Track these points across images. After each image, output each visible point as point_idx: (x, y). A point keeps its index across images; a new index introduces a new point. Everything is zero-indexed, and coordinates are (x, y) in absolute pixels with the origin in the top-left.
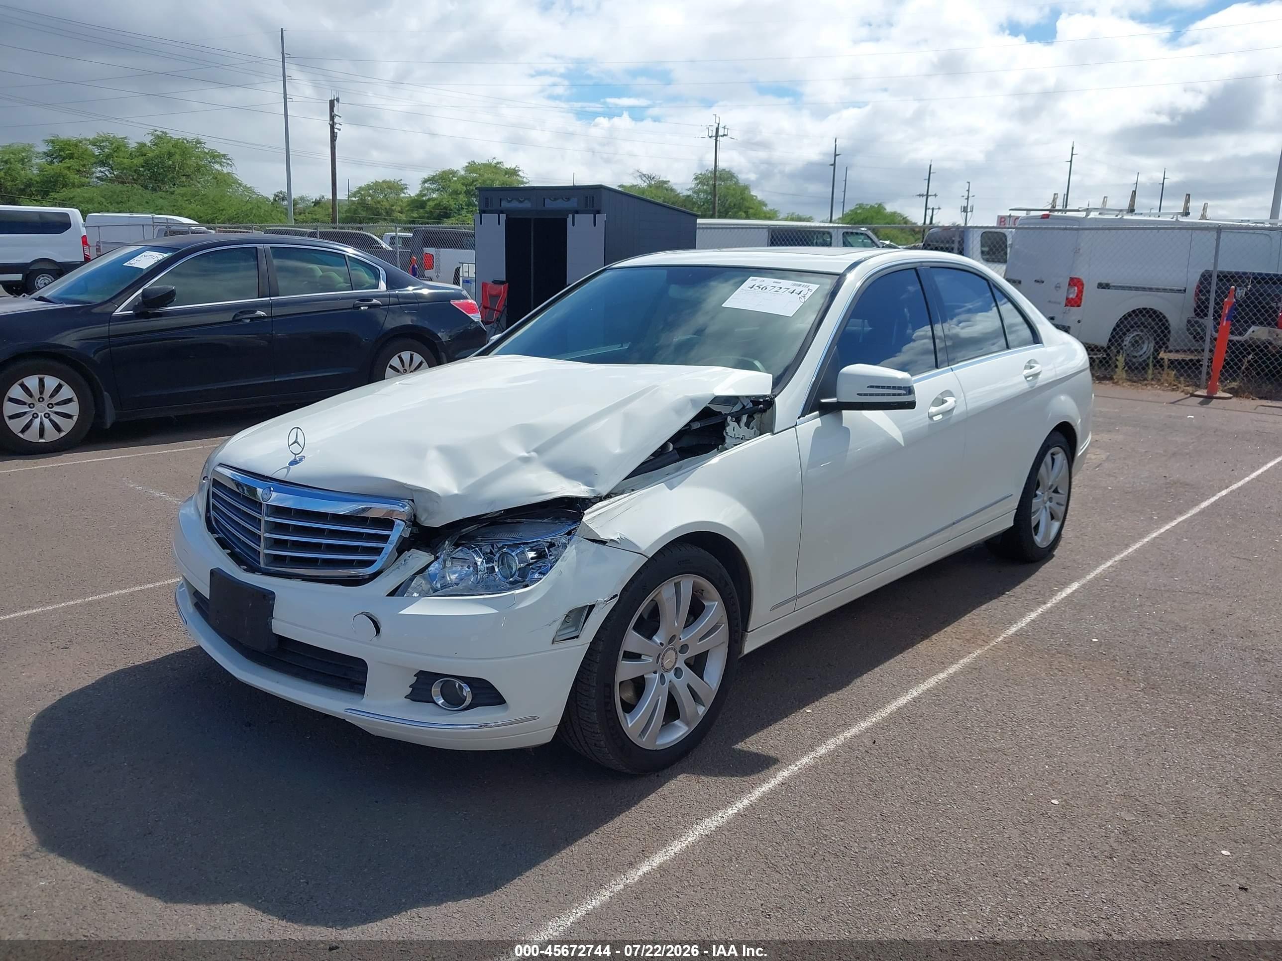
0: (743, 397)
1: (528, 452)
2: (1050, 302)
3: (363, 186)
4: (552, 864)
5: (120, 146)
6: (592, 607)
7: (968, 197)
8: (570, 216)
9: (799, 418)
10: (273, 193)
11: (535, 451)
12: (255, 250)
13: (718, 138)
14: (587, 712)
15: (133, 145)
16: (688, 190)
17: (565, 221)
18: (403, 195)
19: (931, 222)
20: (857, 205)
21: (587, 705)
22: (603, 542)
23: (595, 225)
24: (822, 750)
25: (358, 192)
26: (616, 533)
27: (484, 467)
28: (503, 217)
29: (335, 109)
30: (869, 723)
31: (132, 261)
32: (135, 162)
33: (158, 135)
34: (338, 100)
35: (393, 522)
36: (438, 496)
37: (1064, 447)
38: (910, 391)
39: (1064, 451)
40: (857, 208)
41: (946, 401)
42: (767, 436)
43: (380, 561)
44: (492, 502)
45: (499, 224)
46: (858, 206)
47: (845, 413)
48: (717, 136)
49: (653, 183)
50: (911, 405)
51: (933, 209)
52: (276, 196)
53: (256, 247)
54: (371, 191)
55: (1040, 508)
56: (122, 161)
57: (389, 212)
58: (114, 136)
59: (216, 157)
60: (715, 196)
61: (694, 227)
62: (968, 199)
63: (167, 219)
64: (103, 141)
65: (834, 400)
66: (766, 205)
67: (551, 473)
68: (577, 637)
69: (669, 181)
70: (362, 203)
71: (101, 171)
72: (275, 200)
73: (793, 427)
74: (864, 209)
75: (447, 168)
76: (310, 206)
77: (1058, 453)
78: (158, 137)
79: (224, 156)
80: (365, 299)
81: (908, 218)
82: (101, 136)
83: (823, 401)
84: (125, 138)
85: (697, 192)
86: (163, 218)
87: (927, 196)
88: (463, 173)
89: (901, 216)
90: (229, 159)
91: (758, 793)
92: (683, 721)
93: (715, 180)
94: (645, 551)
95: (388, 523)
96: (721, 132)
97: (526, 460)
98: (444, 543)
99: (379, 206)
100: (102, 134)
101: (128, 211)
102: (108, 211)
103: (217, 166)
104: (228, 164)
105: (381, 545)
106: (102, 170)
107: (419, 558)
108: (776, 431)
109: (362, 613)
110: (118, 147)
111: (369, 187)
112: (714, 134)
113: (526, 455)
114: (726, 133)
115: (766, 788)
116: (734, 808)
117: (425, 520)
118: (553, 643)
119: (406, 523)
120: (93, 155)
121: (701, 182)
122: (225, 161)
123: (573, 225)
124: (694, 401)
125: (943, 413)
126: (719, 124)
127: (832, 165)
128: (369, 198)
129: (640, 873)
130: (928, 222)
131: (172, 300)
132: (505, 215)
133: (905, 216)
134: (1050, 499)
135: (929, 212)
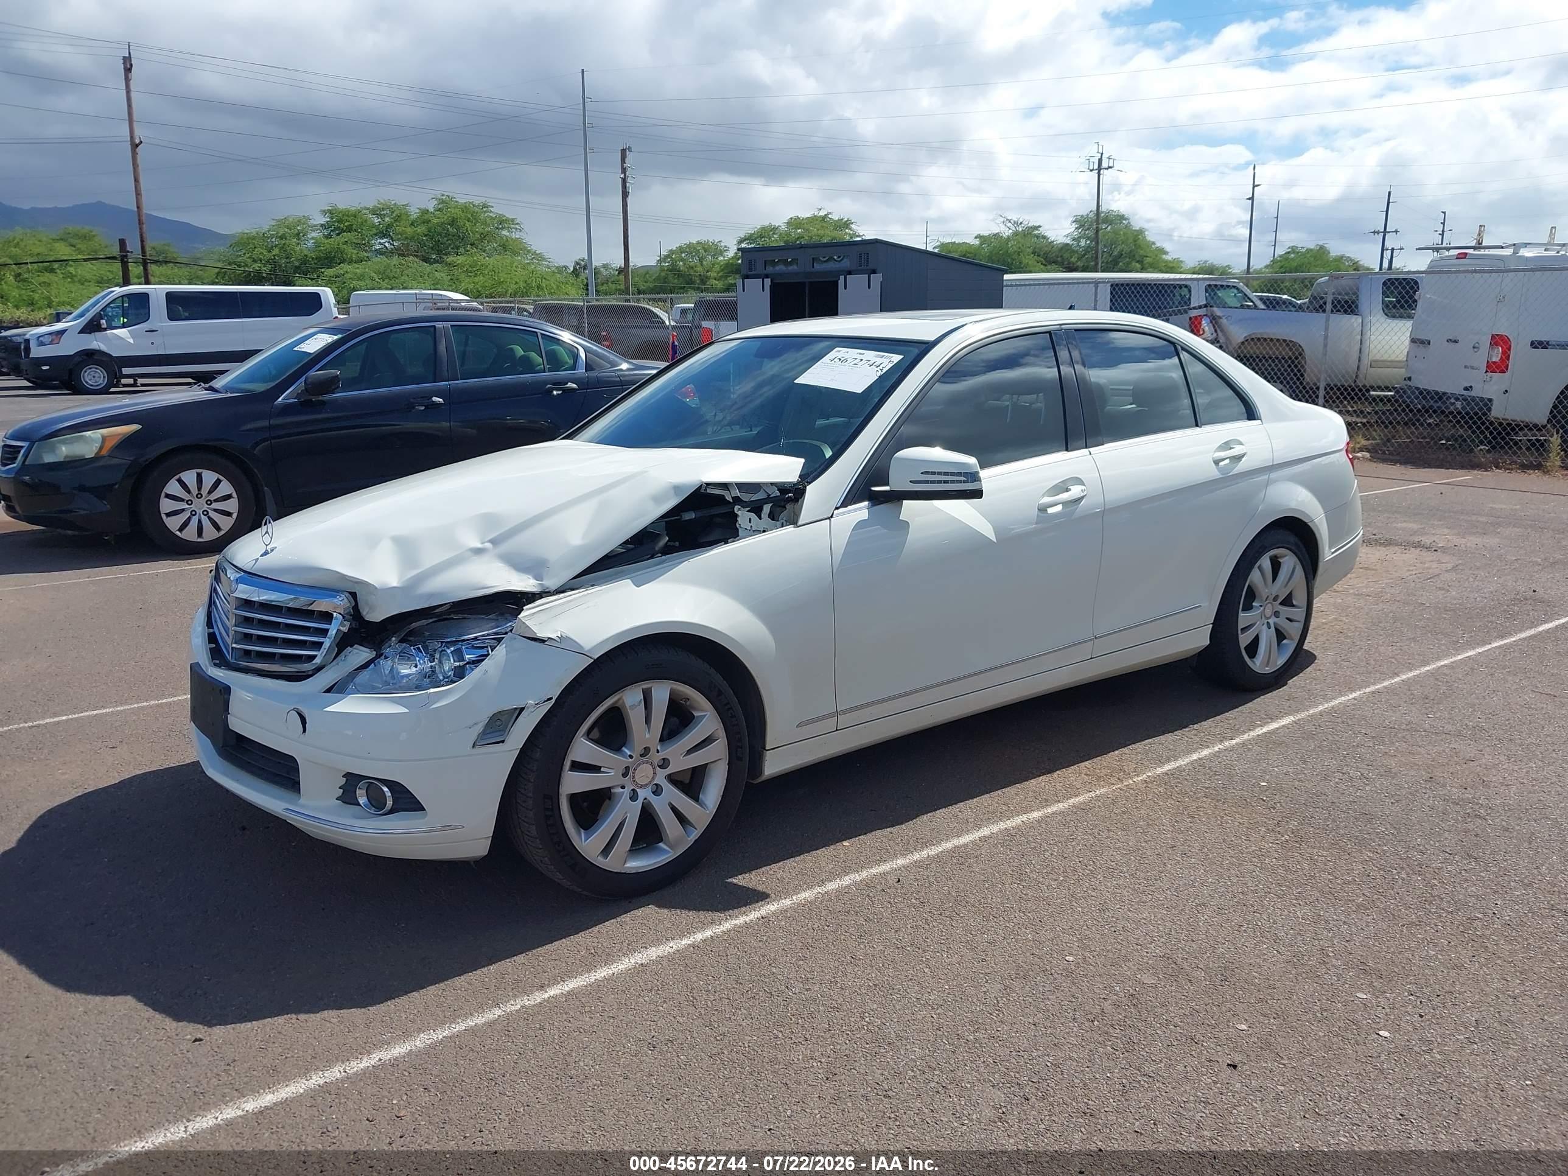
0: (766, 484)
1: (482, 543)
2: (1466, 367)
3: (674, 249)
4: (460, 981)
5: (401, 214)
6: (522, 709)
7: (1443, 231)
8: (842, 277)
9: (837, 508)
10: (574, 260)
11: (490, 541)
12: (432, 329)
13: (1102, 172)
14: (527, 825)
15: (414, 212)
16: (1067, 236)
17: (835, 284)
18: (721, 258)
19: (1390, 267)
20: (1289, 248)
21: (526, 817)
22: (542, 641)
23: (869, 287)
24: (831, 886)
25: (667, 256)
26: (557, 631)
27: (430, 559)
28: (768, 281)
29: (627, 160)
30: (908, 861)
31: (302, 345)
32: (419, 230)
33: (443, 200)
34: (630, 149)
35: (332, 615)
36: (376, 588)
37: (1293, 548)
38: (974, 477)
39: (1295, 553)
40: (1289, 253)
41: (1070, 490)
42: (790, 529)
43: (320, 657)
44: (431, 595)
45: (763, 290)
46: (1289, 250)
47: (906, 503)
48: (1100, 169)
49: (1020, 230)
50: (977, 494)
51: (1393, 250)
52: (577, 264)
53: (434, 326)
54: (683, 255)
55: (1255, 624)
56: (403, 230)
57: (704, 280)
58: (395, 204)
59: (503, 222)
60: (1097, 243)
61: (1000, 286)
62: (1442, 235)
63: (432, 294)
64: (383, 209)
65: (887, 488)
66: (1166, 253)
67: (501, 565)
68: (503, 742)
69: (1040, 227)
70: (673, 270)
71: (380, 243)
72: (575, 269)
73: (829, 518)
74: (1298, 253)
75: (766, 224)
76: (614, 275)
77: (1285, 556)
78: (443, 202)
79: (513, 220)
80: (559, 383)
81: (1361, 263)
82: (382, 203)
83: (873, 489)
84: (407, 205)
85: (1076, 240)
86: (428, 294)
87: (1385, 232)
88: (784, 227)
89: (1351, 260)
90: (517, 224)
91: (727, 925)
92: (665, 843)
93: (1098, 224)
94: (589, 651)
95: (327, 617)
96: (1105, 164)
97: (478, 552)
98: (390, 640)
99: (692, 272)
100: (382, 201)
101: (401, 287)
102: (379, 289)
103: (505, 233)
104: (516, 229)
105: (321, 640)
106: (382, 241)
107: (360, 654)
108: (800, 523)
109: (293, 710)
110: (399, 215)
111: (681, 250)
112: (1096, 167)
113: (480, 546)
114: (1111, 165)
115: (741, 920)
116: (691, 939)
117: (367, 613)
118: (473, 747)
119: (344, 617)
120: (374, 226)
121: (1081, 226)
122: (513, 226)
123: (845, 288)
124: (677, 489)
125: (1065, 504)
126: (1102, 154)
127: (1249, 199)
128: (681, 263)
129: (546, 996)
130: (1386, 265)
131: (336, 386)
132: (769, 279)
133: (1356, 260)
134: (1276, 614)
135: (1388, 254)
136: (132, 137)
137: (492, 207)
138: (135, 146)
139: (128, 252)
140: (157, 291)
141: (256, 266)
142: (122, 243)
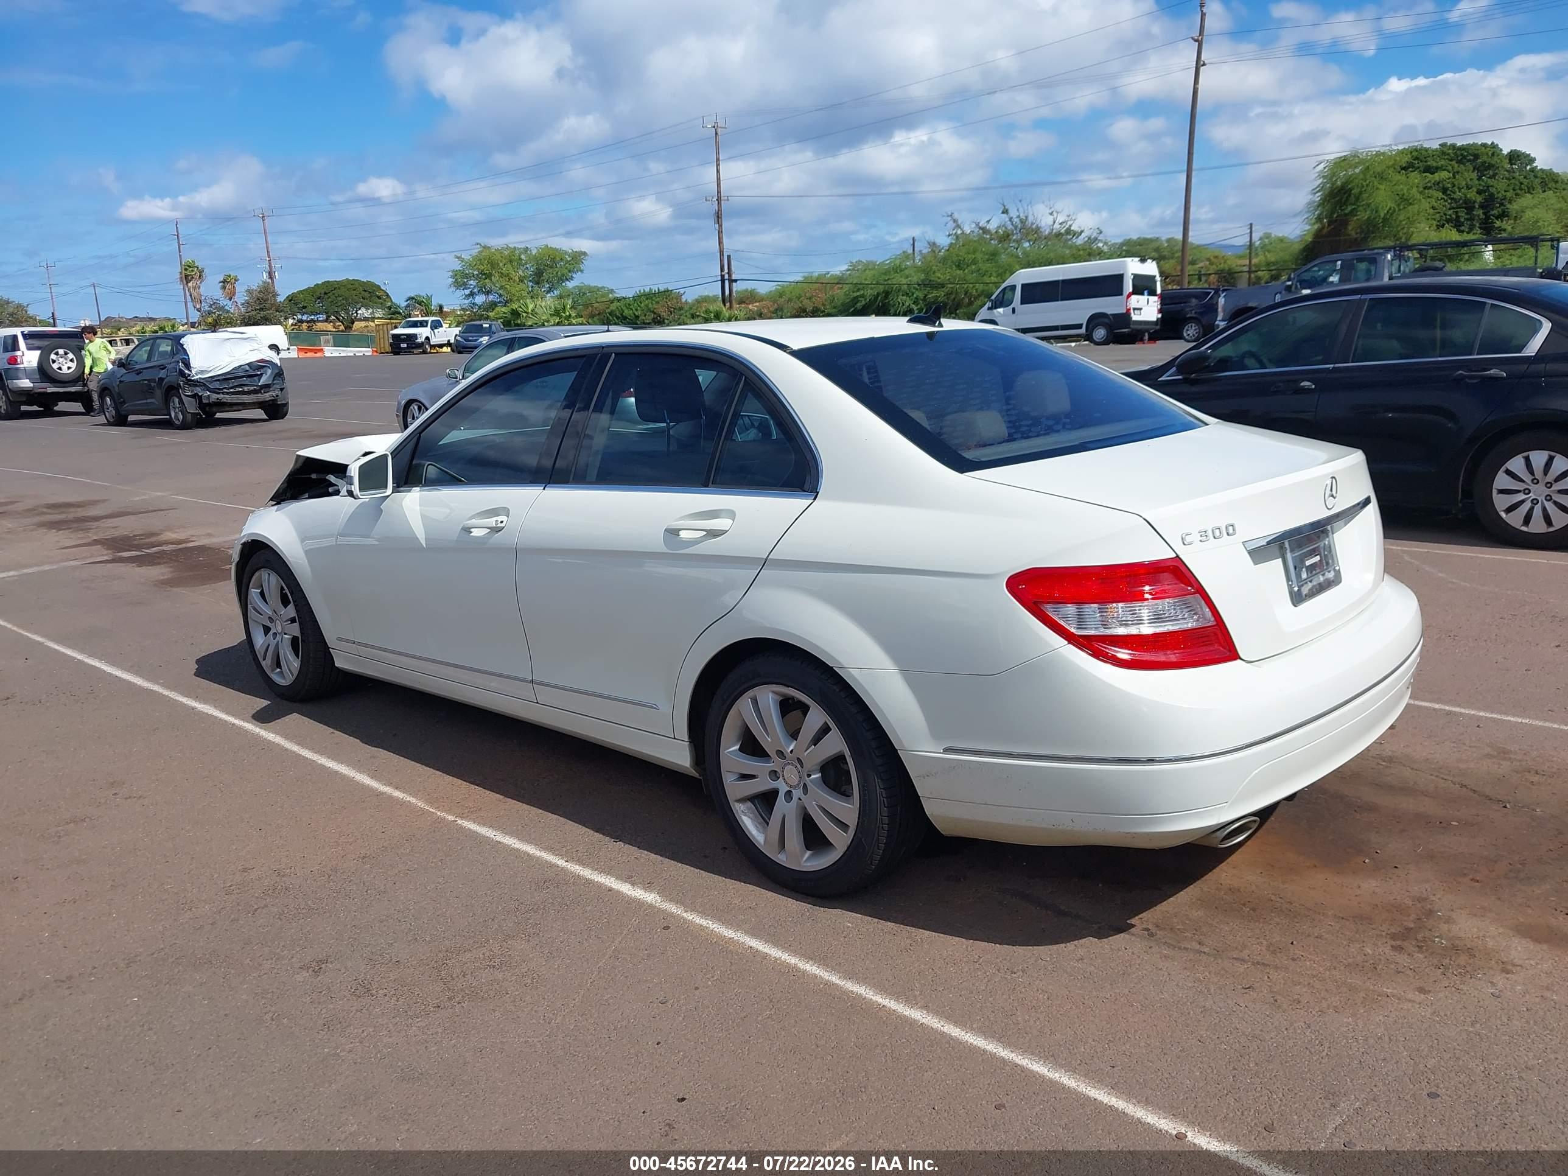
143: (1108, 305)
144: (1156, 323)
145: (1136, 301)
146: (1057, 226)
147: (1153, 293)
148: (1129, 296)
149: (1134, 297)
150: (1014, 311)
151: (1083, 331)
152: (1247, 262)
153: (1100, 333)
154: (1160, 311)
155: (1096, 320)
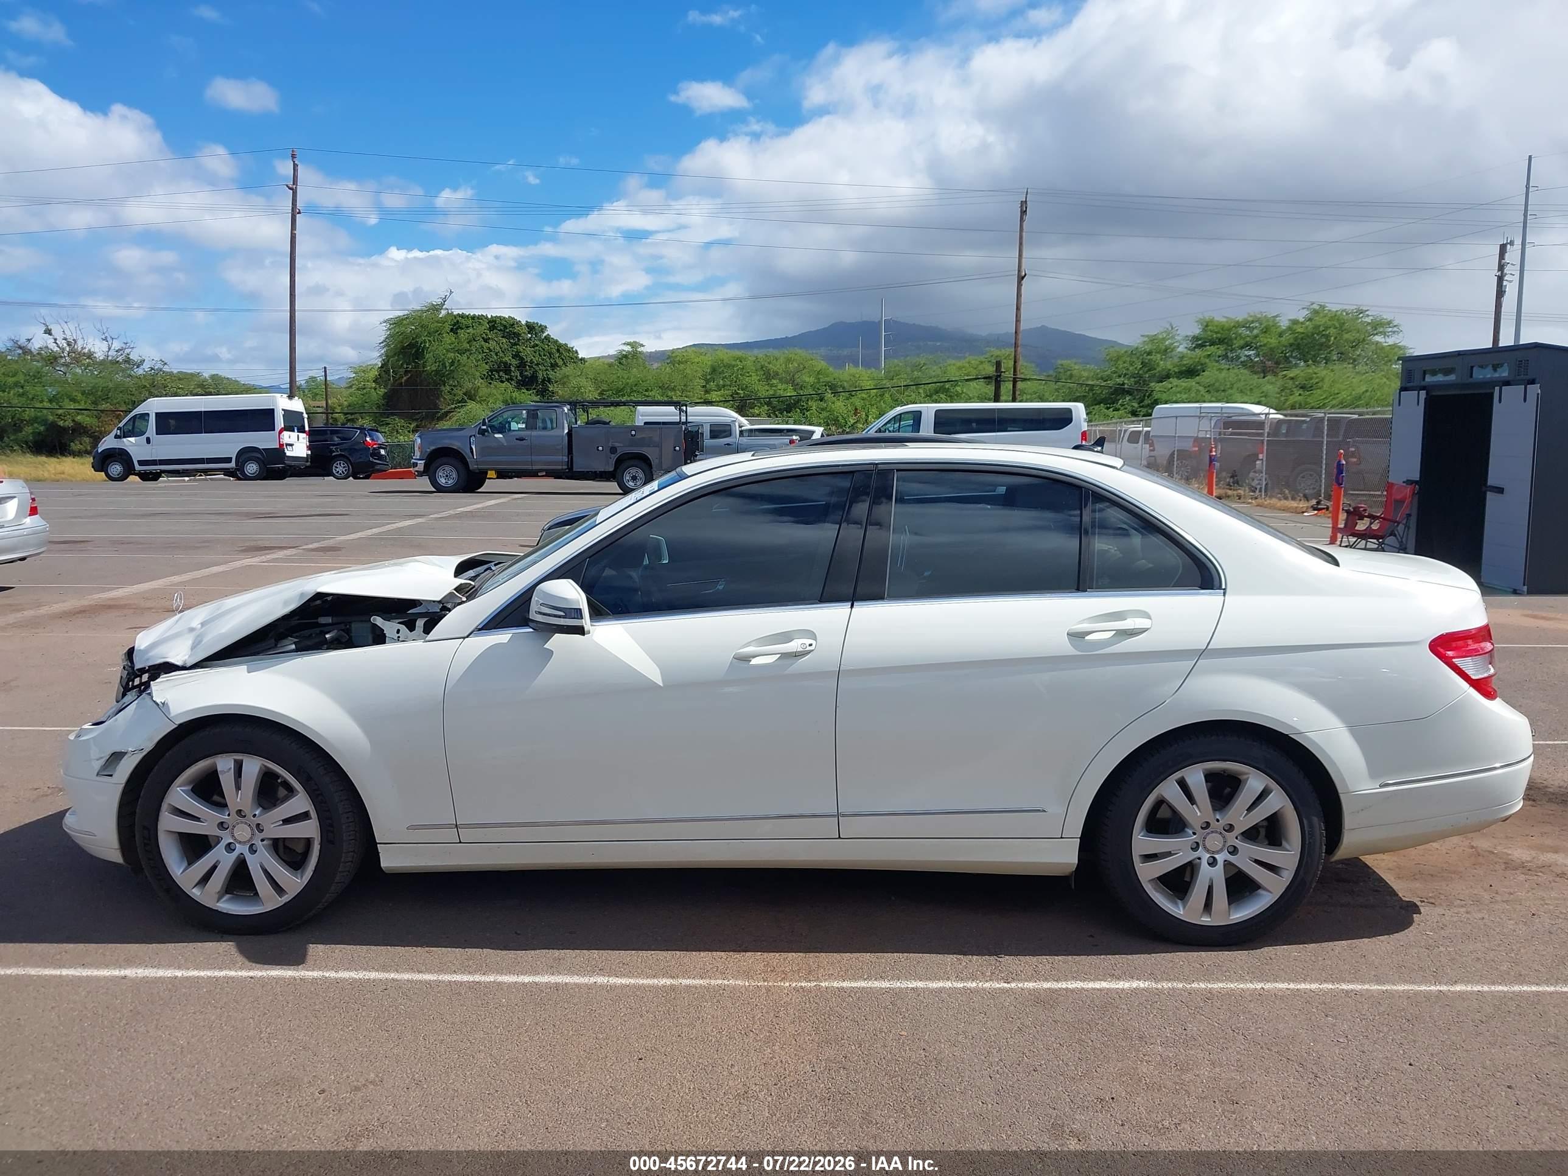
6: (126, 754)
8: (1498, 389)
9: (478, 630)
11: (202, 624)
15: (1284, 324)
17: (1491, 396)
22: (157, 704)
23: (1525, 399)
26: (165, 698)
28: (1423, 394)
29: (1507, 256)
33: (1314, 310)
34: (1512, 245)
45: (1418, 404)
55: (1173, 854)
56: (1267, 341)
58: (1266, 316)
59: (1379, 326)
64: (1253, 322)
67: (190, 642)
71: (1246, 355)
73: (462, 638)
78: (1314, 312)
79: (1389, 323)
84: (1277, 316)
94: (173, 717)
97: (191, 630)
106: (1248, 353)
108: (429, 639)
110: (1268, 327)
118: (99, 777)
122: (1390, 329)
123: (1500, 401)
132: (1426, 392)
134: (1231, 850)
136: (1019, 271)
137: (1367, 310)
138: (1021, 278)
139: (1002, 372)
140: (929, 410)
141: (1119, 380)
142: (998, 364)
143: (261, 440)
144: (306, 459)
145: (288, 437)
146: (112, 353)
147: (301, 430)
148: (281, 432)
149: (286, 434)
150: (148, 440)
151: (233, 465)
152: (324, 404)
153: (252, 468)
154: (309, 448)
155: (246, 454)
